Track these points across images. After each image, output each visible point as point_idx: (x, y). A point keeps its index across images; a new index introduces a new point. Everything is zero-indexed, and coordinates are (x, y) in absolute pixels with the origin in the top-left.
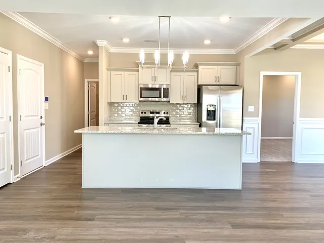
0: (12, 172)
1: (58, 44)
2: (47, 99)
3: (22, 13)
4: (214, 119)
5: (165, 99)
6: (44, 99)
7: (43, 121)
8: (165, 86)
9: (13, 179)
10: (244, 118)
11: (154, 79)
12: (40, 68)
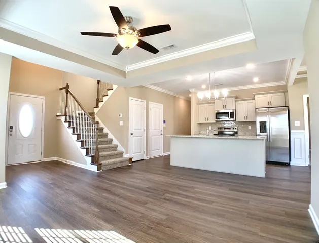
0: (145, 155)
1: (172, 93)
2: (164, 122)
3: (152, 84)
4: (266, 132)
5: (232, 119)
6: (163, 122)
7: (162, 133)
8: (232, 111)
9: (145, 158)
10: (291, 131)
11: (224, 107)
12: (161, 106)
